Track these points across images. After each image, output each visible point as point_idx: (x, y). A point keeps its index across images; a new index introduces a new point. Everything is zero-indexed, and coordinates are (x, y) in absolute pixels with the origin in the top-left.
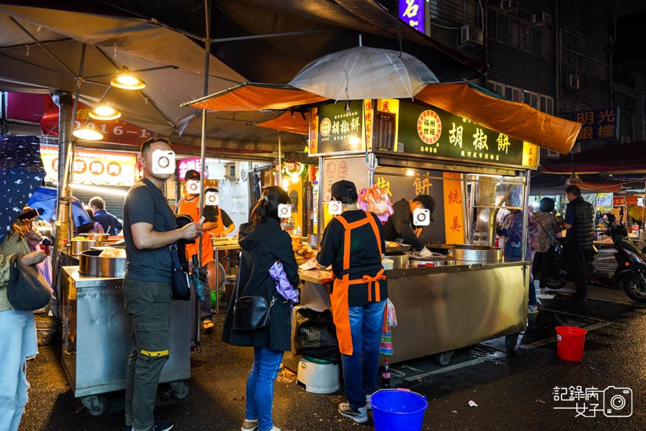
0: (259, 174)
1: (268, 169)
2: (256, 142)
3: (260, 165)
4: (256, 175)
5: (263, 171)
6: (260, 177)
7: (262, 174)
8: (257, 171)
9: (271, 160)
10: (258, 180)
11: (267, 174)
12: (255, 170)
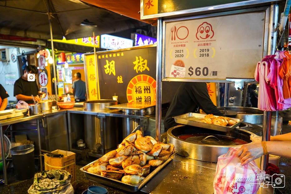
0: (26, 56)
1: (33, 53)
2: (26, 30)
3: (26, 50)
4: (24, 58)
5: (29, 55)
6: (26, 59)
7: (28, 57)
8: (24, 55)
9: (36, 46)
10: (25, 61)
11: (31, 57)
12: (23, 54)
